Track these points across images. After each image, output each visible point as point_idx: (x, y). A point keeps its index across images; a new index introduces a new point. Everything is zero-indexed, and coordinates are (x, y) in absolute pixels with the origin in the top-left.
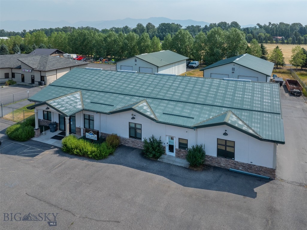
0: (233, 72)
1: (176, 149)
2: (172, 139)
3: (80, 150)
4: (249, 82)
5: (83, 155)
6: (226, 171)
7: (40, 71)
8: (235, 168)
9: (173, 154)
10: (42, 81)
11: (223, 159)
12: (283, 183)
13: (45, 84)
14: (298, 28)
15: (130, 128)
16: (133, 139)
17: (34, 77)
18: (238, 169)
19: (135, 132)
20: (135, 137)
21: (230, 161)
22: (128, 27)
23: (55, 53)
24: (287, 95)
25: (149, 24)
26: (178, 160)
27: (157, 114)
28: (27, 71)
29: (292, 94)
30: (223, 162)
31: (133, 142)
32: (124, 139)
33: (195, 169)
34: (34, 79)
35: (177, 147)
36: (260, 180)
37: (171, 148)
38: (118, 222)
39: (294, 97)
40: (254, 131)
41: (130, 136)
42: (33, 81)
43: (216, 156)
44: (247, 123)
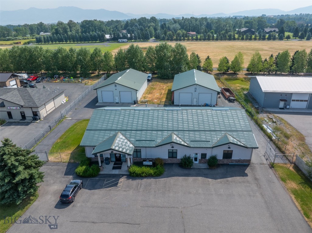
0: (195, 91)
1: (199, 159)
2: (197, 154)
3: (146, 173)
4: (228, 110)
5: (149, 176)
6: (227, 165)
7: (31, 108)
8: (232, 163)
9: (197, 162)
10: (36, 116)
11: (226, 160)
12: (254, 165)
13: (40, 119)
14: (205, 23)
15: (169, 152)
16: (171, 159)
17: (24, 113)
18: (233, 163)
19: (172, 154)
20: (172, 157)
21: (230, 160)
22: (43, 24)
23: (11, 77)
24: (227, 101)
25: (71, 21)
26: (201, 165)
27: (187, 142)
28: (14, 108)
29: (230, 101)
30: (226, 161)
31: (171, 160)
32: (164, 160)
33: (213, 168)
34: (24, 115)
35: (200, 158)
36: (245, 166)
37: (196, 159)
38: (201, 204)
39: (231, 103)
40: (243, 144)
41: (169, 157)
42: (24, 117)
43: (222, 159)
44: (238, 139)
